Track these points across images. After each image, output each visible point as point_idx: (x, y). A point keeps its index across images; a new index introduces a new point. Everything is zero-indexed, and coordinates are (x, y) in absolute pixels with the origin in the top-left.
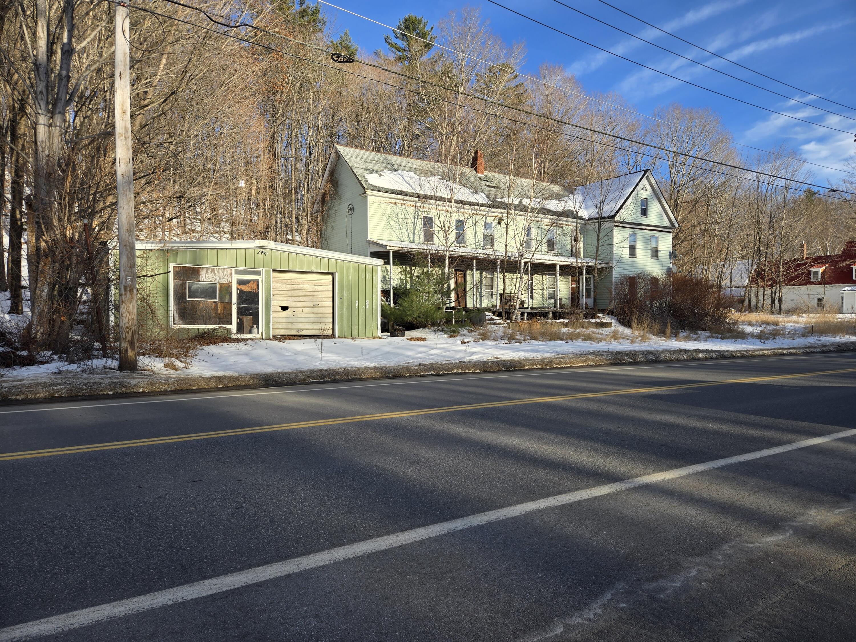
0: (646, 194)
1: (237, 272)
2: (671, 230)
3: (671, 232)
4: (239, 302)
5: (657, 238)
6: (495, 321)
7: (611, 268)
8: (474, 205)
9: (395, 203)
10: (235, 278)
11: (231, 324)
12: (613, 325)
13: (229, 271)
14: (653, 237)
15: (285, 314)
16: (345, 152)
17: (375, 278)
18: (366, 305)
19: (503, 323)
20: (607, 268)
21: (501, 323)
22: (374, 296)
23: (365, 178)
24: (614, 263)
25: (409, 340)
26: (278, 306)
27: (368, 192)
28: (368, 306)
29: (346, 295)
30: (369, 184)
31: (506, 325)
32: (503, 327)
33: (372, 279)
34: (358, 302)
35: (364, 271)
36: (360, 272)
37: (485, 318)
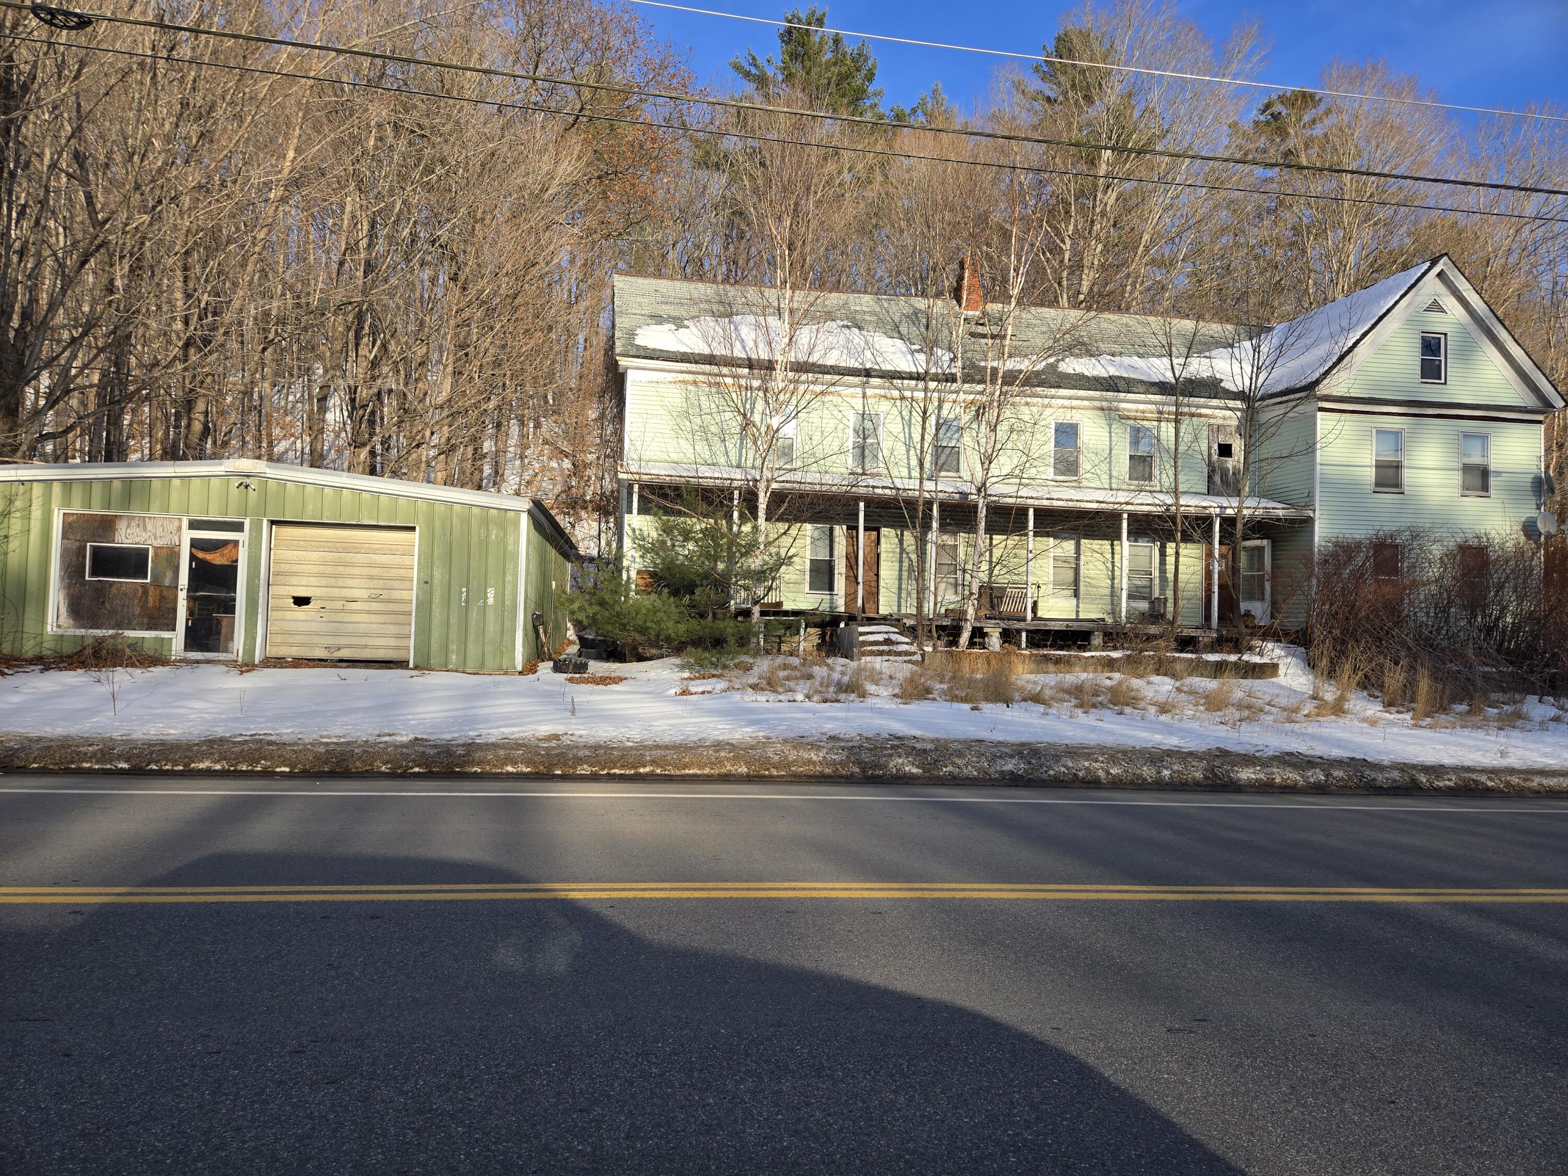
1: (194, 525)
2: (1540, 418)
3: (1540, 422)
4: (192, 587)
5: (1484, 438)
6: (894, 648)
7: (1310, 521)
8: (903, 378)
9: (694, 382)
10: (188, 535)
11: (174, 630)
12: (1282, 670)
13: (176, 523)
14: (1467, 436)
15: (301, 613)
16: (626, 287)
17: (510, 539)
18: (486, 598)
19: (915, 653)
20: (1292, 521)
21: (907, 653)
22: (509, 578)
23: (632, 335)
24: (1317, 507)
25: (571, 680)
26: (286, 597)
27: (623, 362)
28: (491, 601)
29: (437, 574)
30: (632, 345)
31: (918, 657)
32: (910, 662)
33: (503, 541)
34: (468, 592)
35: (485, 522)
36: (474, 524)
37: (861, 638)
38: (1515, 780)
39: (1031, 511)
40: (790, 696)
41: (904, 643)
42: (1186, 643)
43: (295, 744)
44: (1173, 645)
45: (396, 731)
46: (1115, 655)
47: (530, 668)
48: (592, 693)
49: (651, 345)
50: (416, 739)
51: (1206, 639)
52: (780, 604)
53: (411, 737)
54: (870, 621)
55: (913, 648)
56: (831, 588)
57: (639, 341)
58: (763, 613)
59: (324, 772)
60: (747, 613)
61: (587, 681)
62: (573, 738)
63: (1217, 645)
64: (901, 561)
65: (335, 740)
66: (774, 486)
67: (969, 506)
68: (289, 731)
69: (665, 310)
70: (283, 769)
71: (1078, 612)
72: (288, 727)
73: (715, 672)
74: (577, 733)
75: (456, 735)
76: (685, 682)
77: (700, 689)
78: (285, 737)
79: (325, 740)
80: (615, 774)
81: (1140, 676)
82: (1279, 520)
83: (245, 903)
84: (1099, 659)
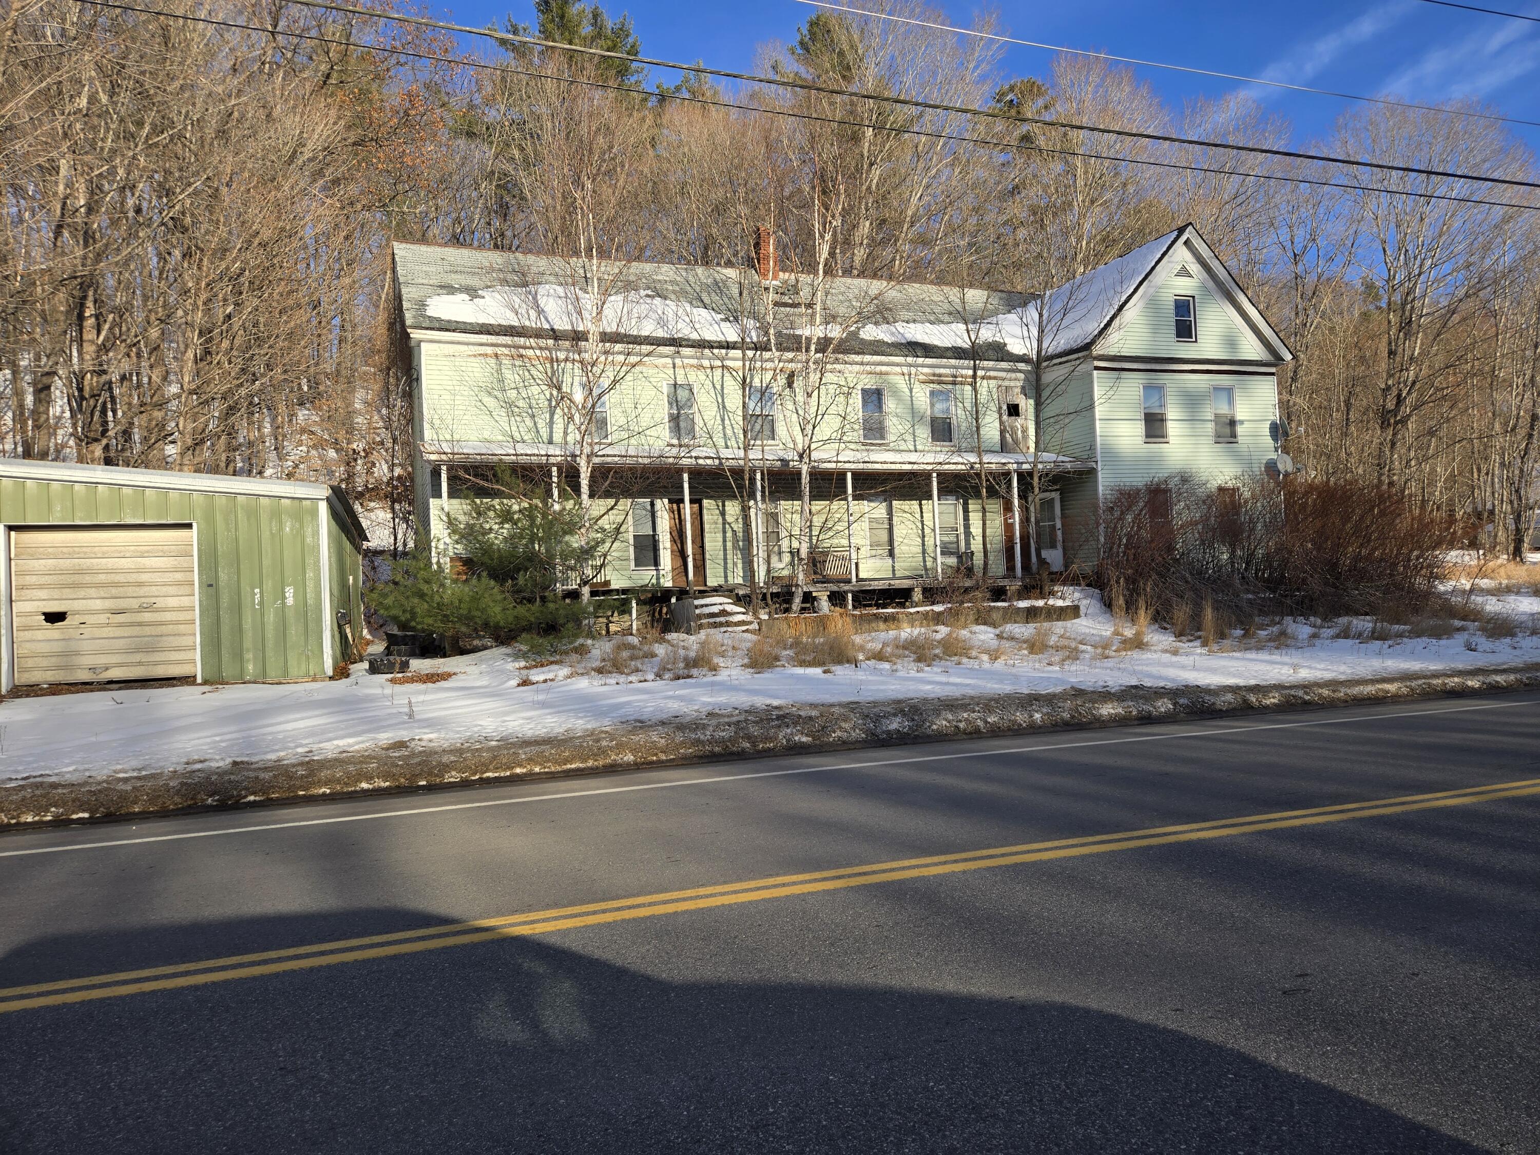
0: (1185, 287)
2: (1273, 370)
3: (1273, 374)
5: (1229, 391)
6: (731, 619)
7: (1092, 472)
9: (496, 355)
12: (1083, 611)
14: (1217, 389)
16: (409, 255)
17: (309, 531)
18: (284, 598)
19: (750, 623)
20: (1080, 473)
21: (743, 623)
22: (310, 574)
23: (422, 305)
24: (1099, 459)
25: (393, 681)
26: (36, 613)
27: (415, 334)
28: (290, 601)
29: (223, 576)
30: (424, 316)
31: (755, 626)
32: (747, 631)
33: (300, 535)
34: (261, 593)
35: (277, 514)
36: (264, 518)
37: (697, 611)
38: (1325, 692)
39: (849, 475)
40: (640, 676)
41: (738, 614)
42: (998, 593)
43: (85, 783)
44: (988, 595)
45: (208, 757)
46: (938, 608)
47: (341, 673)
48: (425, 692)
49: (445, 316)
50: (235, 763)
51: (1013, 588)
52: (607, 583)
53: (229, 760)
54: (703, 594)
55: (748, 618)
56: (656, 563)
57: (430, 312)
58: (593, 593)
59: (134, 814)
60: (574, 595)
61: (412, 680)
62: (423, 744)
63: (1025, 592)
64: (724, 532)
65: (135, 774)
66: (596, 460)
67: (792, 473)
68: (71, 769)
69: (456, 280)
70: (81, 815)
71: (894, 570)
72: (68, 765)
73: (552, 659)
74: (425, 737)
75: (282, 754)
76: (525, 672)
77: (541, 678)
78: (68, 776)
79: (121, 775)
80: (488, 778)
81: (964, 627)
82: (1069, 472)
83: (121, 998)
84: (926, 615)
